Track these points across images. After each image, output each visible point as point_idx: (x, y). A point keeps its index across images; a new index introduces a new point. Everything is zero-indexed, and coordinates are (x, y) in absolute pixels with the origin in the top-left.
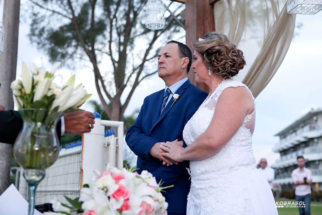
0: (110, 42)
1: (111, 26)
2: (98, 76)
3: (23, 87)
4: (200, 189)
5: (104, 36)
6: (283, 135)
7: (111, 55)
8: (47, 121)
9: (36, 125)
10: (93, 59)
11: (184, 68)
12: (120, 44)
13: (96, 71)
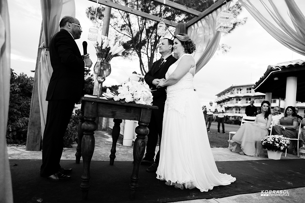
0: (147, 49)
1: (148, 42)
2: (141, 63)
3: (98, 44)
4: (169, 97)
5: (145, 46)
6: (219, 95)
7: (147, 54)
8: (107, 58)
9: (103, 59)
10: (140, 56)
11: (170, 50)
12: (152, 50)
13: (141, 61)
